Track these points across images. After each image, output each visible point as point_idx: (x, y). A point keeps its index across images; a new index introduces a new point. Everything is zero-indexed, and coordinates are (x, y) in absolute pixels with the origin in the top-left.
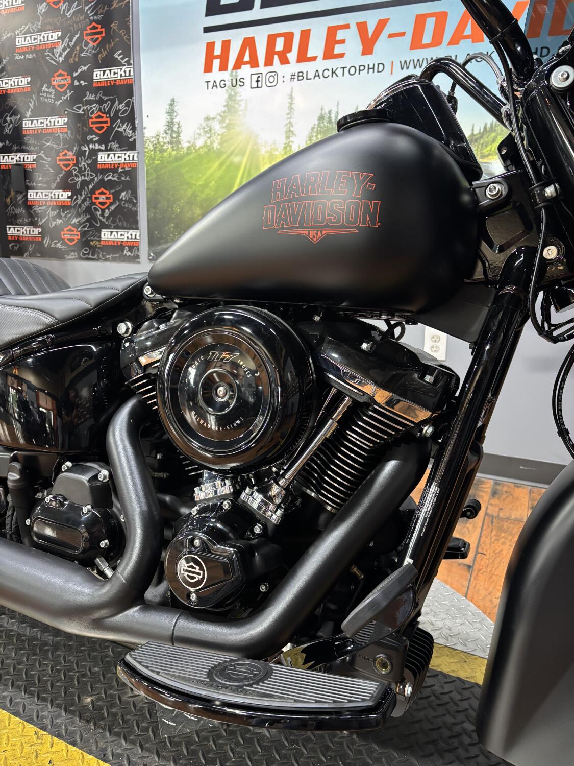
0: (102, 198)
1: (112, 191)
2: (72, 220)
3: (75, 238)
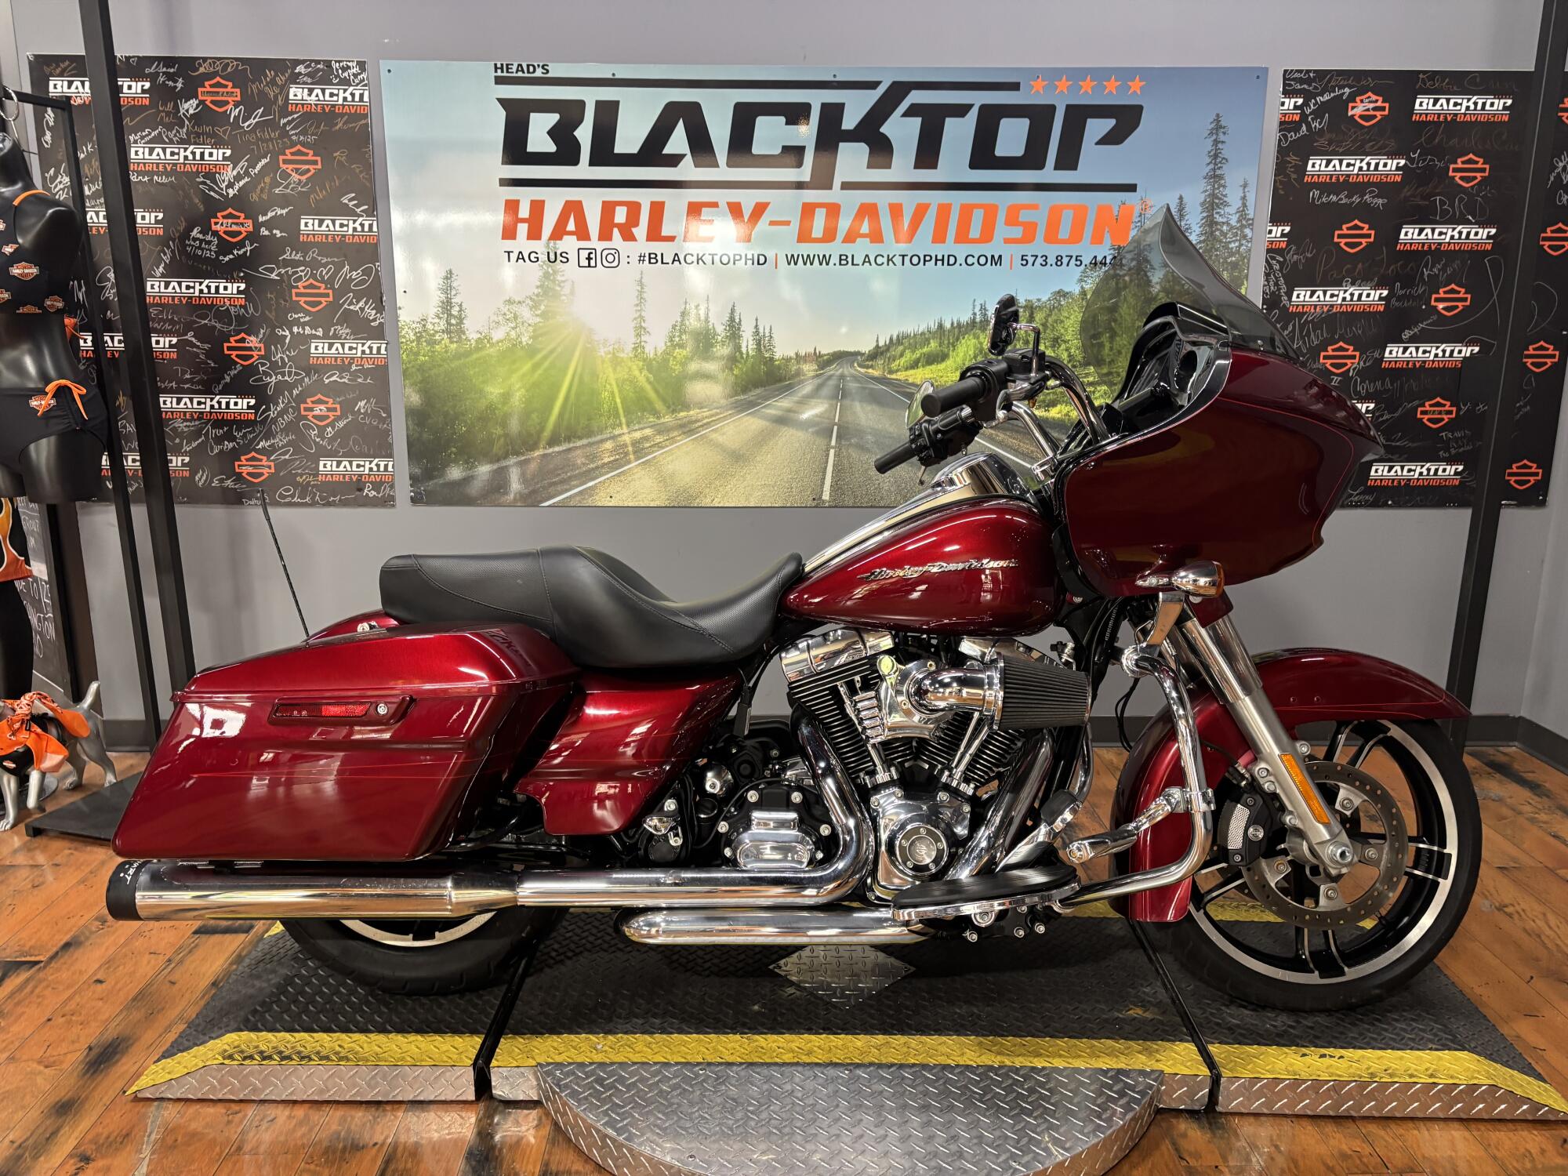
0: (320, 409)
1: (340, 399)
2: (258, 444)
3: (265, 471)
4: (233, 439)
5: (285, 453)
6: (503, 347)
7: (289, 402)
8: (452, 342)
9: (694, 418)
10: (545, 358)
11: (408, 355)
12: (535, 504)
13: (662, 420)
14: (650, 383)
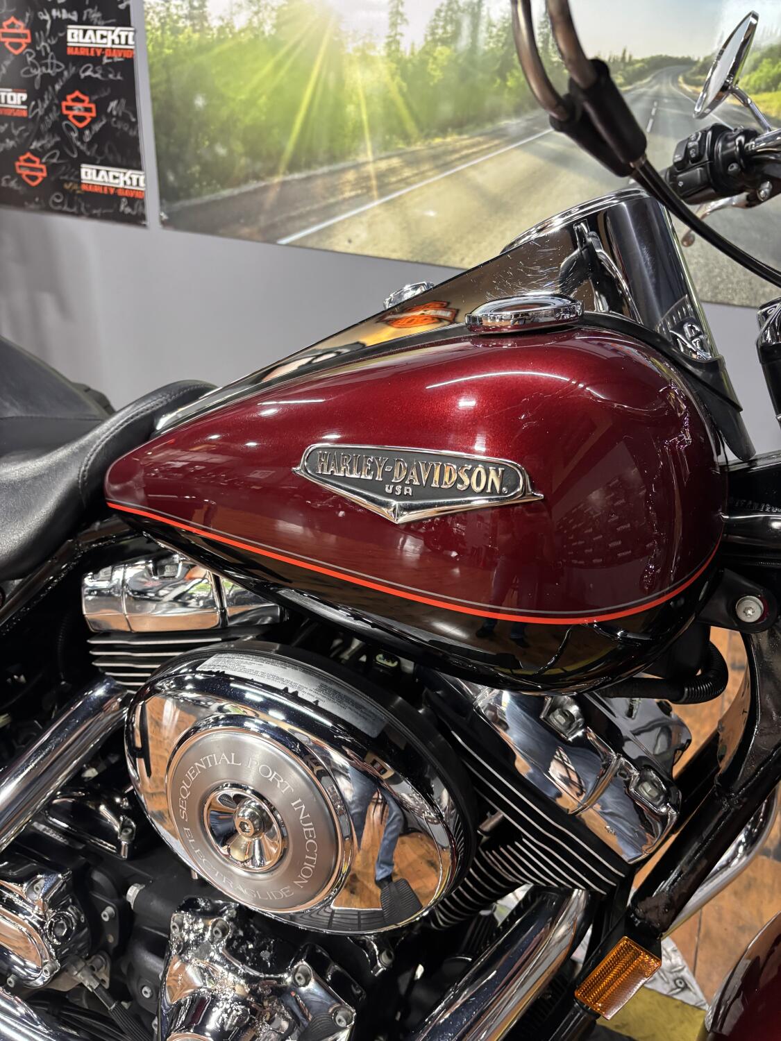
0: (78, 109)
1: (95, 97)
2: (31, 144)
3: (39, 174)
4: (12, 137)
5: (52, 156)
6: (245, 38)
7: (53, 99)
8: (194, 31)
9: (450, 148)
10: (288, 54)
11: (153, 47)
12: (272, 241)
13: (413, 148)
14: (403, 95)
